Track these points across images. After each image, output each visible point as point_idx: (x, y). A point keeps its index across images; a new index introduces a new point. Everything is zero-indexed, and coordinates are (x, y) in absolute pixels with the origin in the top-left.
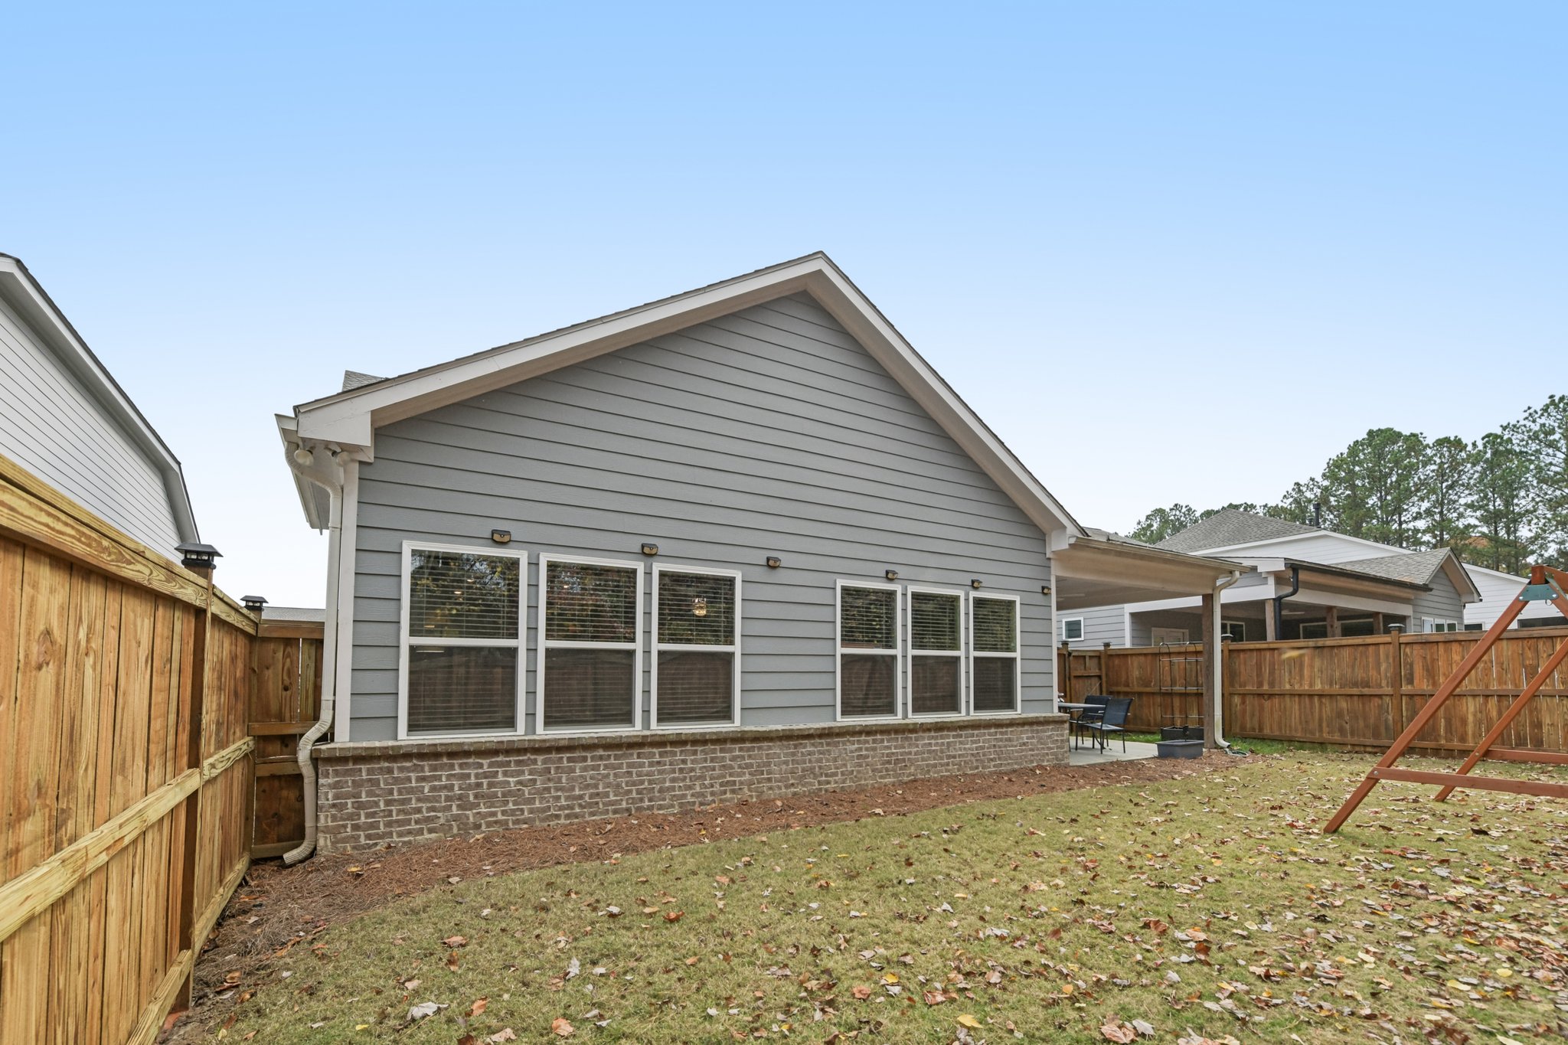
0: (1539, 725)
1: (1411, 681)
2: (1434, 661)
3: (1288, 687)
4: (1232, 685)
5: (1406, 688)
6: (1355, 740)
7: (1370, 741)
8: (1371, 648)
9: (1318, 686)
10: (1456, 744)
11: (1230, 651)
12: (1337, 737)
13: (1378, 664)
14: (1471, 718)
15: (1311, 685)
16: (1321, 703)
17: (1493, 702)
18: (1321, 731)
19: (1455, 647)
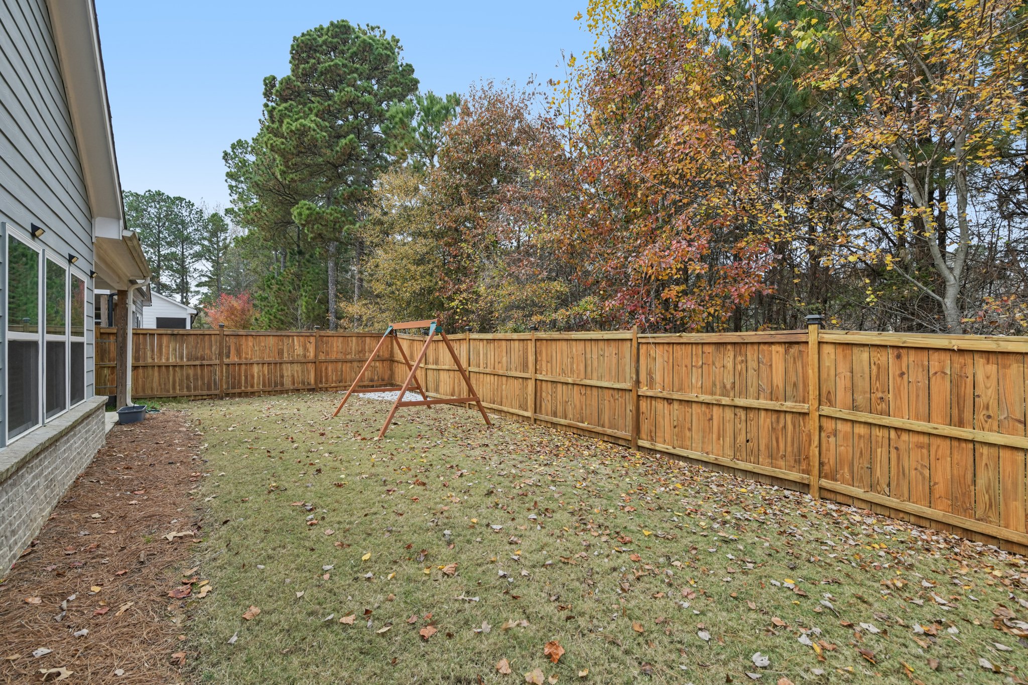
0: (282, 377)
1: (228, 357)
2: (240, 345)
3: (150, 360)
4: (102, 360)
5: (226, 361)
6: (197, 393)
7: (205, 393)
8: (207, 337)
9: (172, 360)
10: (249, 389)
11: (101, 334)
12: (185, 392)
13: (211, 346)
14: (256, 375)
15: (168, 359)
16: (174, 371)
17: (266, 366)
18: (174, 388)
19: (250, 338)
